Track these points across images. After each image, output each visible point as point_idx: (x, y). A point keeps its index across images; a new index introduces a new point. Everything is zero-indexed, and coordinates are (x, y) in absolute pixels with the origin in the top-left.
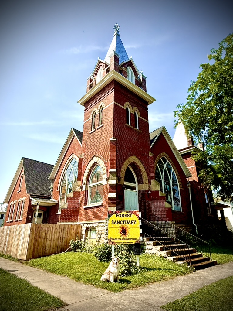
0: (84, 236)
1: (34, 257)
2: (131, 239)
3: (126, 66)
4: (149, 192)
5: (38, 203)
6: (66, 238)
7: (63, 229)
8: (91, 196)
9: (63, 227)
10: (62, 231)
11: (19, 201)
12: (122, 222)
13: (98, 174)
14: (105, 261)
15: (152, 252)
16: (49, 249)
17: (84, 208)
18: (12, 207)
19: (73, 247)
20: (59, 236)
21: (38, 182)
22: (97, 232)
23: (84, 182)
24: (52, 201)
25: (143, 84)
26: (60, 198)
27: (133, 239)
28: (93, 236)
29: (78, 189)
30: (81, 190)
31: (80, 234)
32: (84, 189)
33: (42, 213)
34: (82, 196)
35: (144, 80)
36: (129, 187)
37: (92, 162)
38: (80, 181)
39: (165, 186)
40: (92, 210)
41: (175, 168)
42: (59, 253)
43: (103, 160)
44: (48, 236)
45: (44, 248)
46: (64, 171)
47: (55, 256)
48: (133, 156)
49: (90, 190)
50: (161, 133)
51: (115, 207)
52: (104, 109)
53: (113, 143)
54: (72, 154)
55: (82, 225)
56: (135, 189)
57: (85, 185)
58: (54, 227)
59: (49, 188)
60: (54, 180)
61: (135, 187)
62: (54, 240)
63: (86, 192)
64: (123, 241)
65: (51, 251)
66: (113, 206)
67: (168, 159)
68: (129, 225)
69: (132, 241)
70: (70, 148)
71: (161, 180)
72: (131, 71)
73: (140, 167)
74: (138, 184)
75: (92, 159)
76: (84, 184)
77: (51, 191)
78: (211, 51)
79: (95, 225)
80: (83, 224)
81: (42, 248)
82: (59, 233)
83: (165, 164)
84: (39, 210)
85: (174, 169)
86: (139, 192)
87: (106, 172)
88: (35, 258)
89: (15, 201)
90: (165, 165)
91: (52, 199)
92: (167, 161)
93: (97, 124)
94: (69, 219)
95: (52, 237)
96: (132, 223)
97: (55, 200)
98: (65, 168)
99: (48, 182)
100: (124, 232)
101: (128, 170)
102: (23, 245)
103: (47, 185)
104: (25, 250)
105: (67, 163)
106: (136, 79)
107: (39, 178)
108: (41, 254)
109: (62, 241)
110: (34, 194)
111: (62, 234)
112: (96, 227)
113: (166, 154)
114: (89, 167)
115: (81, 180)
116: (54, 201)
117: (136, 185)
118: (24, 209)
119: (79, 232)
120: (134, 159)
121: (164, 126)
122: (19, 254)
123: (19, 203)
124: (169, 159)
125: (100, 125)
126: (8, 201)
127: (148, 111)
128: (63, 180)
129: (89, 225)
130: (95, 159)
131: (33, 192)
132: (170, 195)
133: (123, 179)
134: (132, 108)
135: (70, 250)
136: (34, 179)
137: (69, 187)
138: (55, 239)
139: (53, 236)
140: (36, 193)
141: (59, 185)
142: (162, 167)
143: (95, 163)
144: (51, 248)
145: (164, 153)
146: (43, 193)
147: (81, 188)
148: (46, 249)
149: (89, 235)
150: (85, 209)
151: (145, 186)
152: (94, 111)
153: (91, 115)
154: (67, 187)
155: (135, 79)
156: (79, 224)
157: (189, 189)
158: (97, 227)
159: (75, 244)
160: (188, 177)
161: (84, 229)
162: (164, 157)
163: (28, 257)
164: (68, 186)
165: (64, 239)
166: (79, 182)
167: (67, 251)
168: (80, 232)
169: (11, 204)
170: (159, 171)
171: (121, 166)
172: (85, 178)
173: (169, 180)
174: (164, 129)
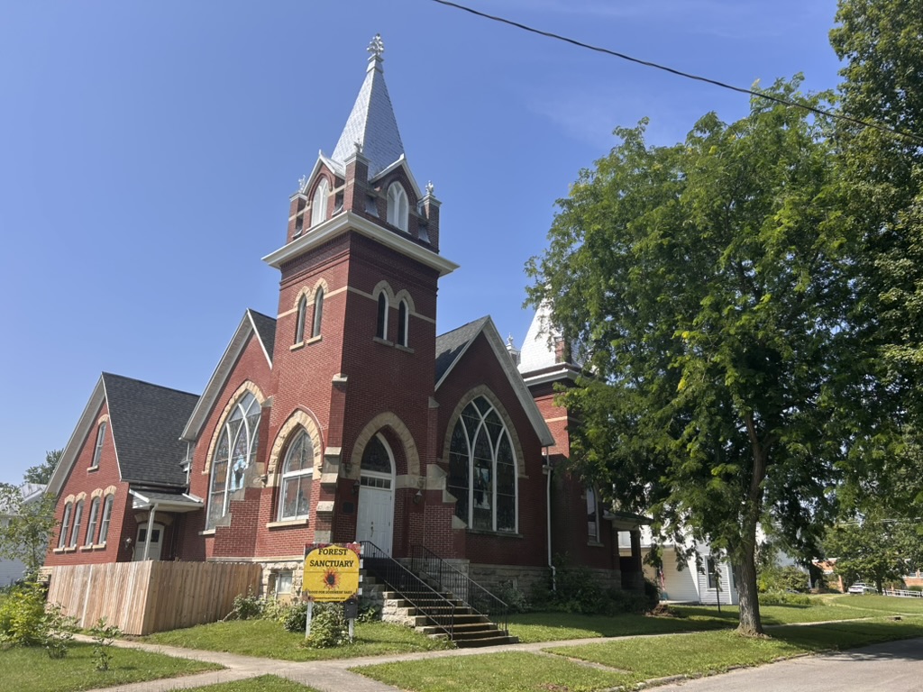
0: (265, 588)
1: (156, 630)
2: (341, 592)
3: (386, 184)
4: (419, 494)
5: (152, 507)
6: (226, 592)
7: (219, 573)
8: (286, 500)
9: (220, 569)
10: (218, 579)
11: (93, 495)
12: (328, 564)
13: (304, 451)
14: (298, 631)
15: (396, 618)
16: (189, 615)
17: (270, 528)
18: (70, 510)
19: (241, 611)
20: (210, 588)
21: (150, 447)
22: (293, 579)
23: (272, 466)
24: (190, 501)
25: (431, 223)
26: (210, 492)
27: (346, 592)
28: (287, 590)
29: (257, 482)
30: (263, 483)
31: (257, 584)
32: (270, 483)
33: (162, 529)
34: (266, 500)
35: (435, 209)
36: (373, 483)
37: (292, 423)
38: (263, 464)
39: (478, 471)
40: (286, 532)
41: (511, 422)
42: (210, 622)
43: (316, 424)
44: (188, 587)
45: (179, 612)
46: (224, 423)
47: (203, 627)
48: (386, 411)
49: (284, 487)
50: (482, 332)
51: (329, 532)
52: (325, 297)
53: (339, 389)
54: (246, 380)
55: (263, 565)
56: (387, 485)
57: (273, 475)
58: (201, 568)
59: (182, 463)
60: (194, 441)
61: (390, 481)
62: (200, 596)
63: (275, 490)
64: (327, 596)
65: (193, 618)
66: (325, 530)
67: (492, 401)
68: (340, 569)
69: (343, 595)
70: (240, 364)
71: (468, 458)
72: (401, 192)
73: (402, 437)
74: (397, 474)
75: (292, 415)
76: (271, 472)
77: (186, 472)
78: (581, 174)
79: (290, 565)
80: (266, 562)
81: (174, 611)
82: (212, 581)
83: (483, 415)
84: (155, 522)
85: (508, 427)
86: (397, 491)
87: (320, 451)
88: (160, 631)
89: (81, 496)
90: (483, 420)
91: (188, 494)
92: (490, 407)
93: (307, 331)
94: (235, 552)
95: (195, 589)
96: (346, 564)
97: (197, 499)
98: (225, 414)
99: (178, 447)
100: (331, 579)
101: (374, 442)
102: (132, 606)
103: (174, 456)
104: (139, 615)
105: (232, 401)
106: (413, 213)
107: (151, 435)
108: (173, 622)
109: (218, 597)
110: (140, 482)
111: (217, 584)
112: (292, 569)
113: (488, 389)
114: (285, 432)
115: (264, 461)
116: (194, 499)
117: (391, 477)
118: (111, 520)
119: (254, 581)
120: (389, 419)
121: (489, 318)
122: (123, 625)
123: (92, 501)
124: (497, 400)
125: (314, 334)
126: (58, 492)
127: (438, 293)
128: (219, 448)
129: (280, 566)
130: (298, 418)
131: (137, 475)
132: (487, 494)
133: (356, 467)
134: (395, 294)
135: (234, 617)
136: (139, 437)
137: (236, 467)
138: (202, 594)
139: (198, 588)
140: (145, 479)
141: (209, 459)
142: (472, 425)
143: (299, 426)
144: (194, 613)
145: (484, 387)
146: (163, 477)
147: (265, 481)
148: (183, 615)
149: (277, 586)
150: (272, 529)
151: (411, 480)
152: (304, 295)
153: (296, 304)
154: (229, 465)
155: (410, 215)
156: (257, 562)
157: (547, 476)
158: (295, 569)
159: (245, 604)
160: (547, 446)
161: (267, 573)
162: (481, 397)
163: (145, 628)
164: (232, 464)
165: (221, 595)
166: (261, 466)
167: (228, 619)
168: (258, 580)
169: (68, 503)
170: (464, 435)
171: (355, 438)
172: (274, 457)
173: (490, 457)
174: (488, 322)
